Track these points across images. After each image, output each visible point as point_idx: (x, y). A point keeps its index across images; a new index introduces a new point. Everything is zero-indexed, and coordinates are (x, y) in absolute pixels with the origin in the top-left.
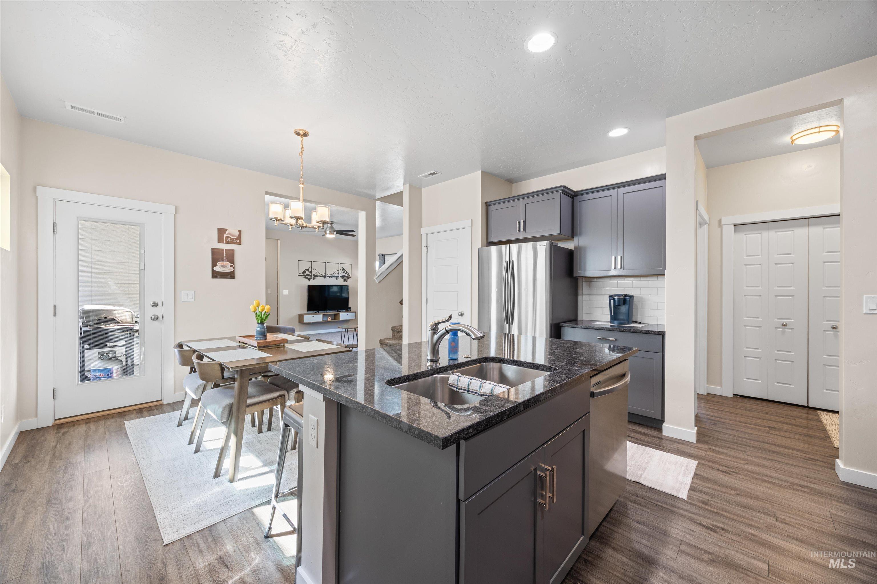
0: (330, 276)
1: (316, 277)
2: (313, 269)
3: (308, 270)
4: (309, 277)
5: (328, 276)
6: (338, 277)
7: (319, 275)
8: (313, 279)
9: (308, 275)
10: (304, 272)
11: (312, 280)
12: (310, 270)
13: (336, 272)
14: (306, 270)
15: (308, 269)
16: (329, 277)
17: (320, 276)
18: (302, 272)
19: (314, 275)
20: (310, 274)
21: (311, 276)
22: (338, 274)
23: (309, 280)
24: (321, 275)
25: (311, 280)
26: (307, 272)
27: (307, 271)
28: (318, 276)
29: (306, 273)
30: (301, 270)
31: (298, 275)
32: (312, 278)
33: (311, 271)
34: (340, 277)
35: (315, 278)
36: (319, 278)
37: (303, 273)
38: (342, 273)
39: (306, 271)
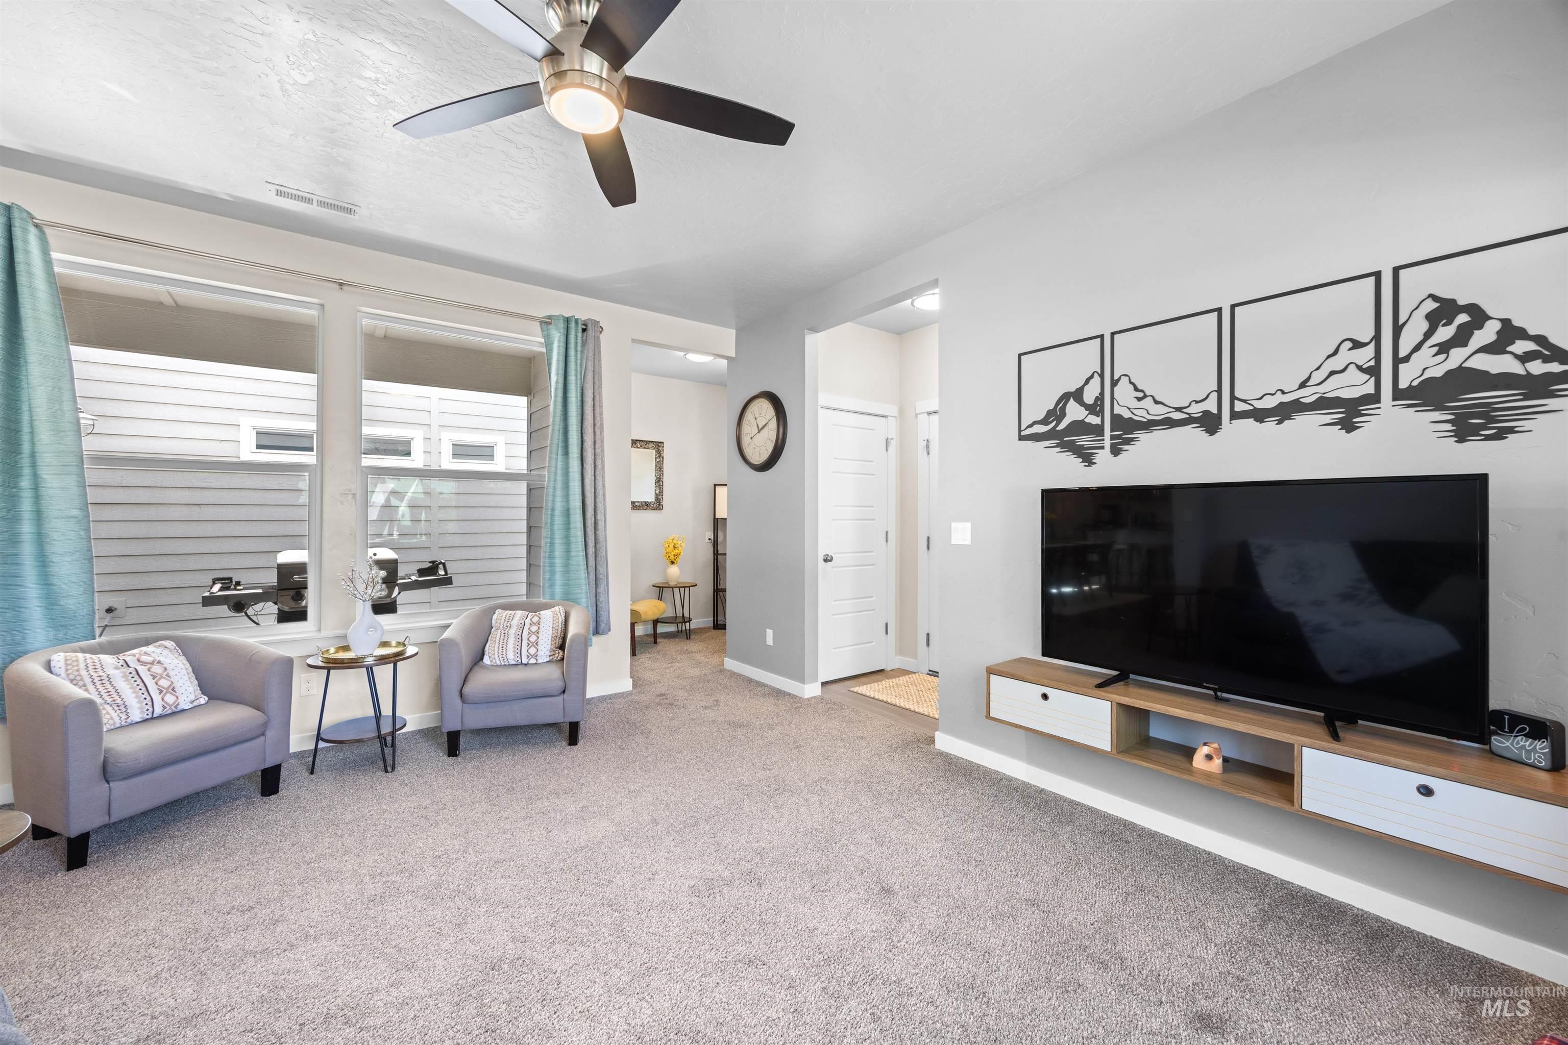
0: (1269, 403)
1: (1137, 434)
2: (1114, 383)
3: (1077, 396)
4: (1084, 441)
5: (1239, 407)
6: (1374, 398)
7: (1158, 412)
8: (1116, 451)
9: (1079, 427)
10: (1050, 413)
11: (1103, 456)
12: (1089, 396)
13: (1336, 363)
14: (1066, 397)
15: (1080, 391)
16: (1259, 415)
17: (1169, 423)
18: (1041, 416)
19: (1117, 421)
20: (1094, 420)
21: (1098, 430)
22: (1374, 371)
23: (1088, 460)
24: (1177, 416)
25: (1097, 459)
26: (1075, 412)
27: (1072, 406)
28: (1149, 425)
29: (1063, 414)
30: (1036, 409)
31: (1021, 438)
32: (1107, 442)
33: (1100, 398)
34: (1398, 394)
35: (1129, 441)
36: (1159, 436)
37: (1044, 422)
38: (1427, 351)
39: (1063, 410)
